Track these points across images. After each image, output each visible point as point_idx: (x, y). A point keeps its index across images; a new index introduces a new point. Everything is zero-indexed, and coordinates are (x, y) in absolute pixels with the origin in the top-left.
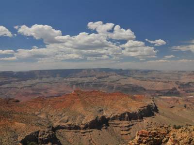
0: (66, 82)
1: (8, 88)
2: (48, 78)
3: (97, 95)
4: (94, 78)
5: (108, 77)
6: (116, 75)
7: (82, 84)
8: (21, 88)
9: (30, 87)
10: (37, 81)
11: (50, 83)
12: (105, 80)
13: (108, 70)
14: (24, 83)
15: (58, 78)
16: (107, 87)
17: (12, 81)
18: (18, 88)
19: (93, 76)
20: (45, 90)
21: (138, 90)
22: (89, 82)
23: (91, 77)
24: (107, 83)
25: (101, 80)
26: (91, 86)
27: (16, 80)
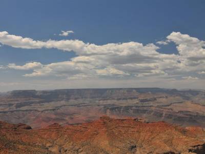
0: (99, 105)
1: (27, 111)
2: (76, 99)
3: (130, 124)
4: (136, 101)
5: (155, 99)
6: (167, 97)
7: (119, 108)
8: (42, 112)
9: (54, 110)
10: (63, 102)
11: (78, 106)
12: (151, 104)
13: (156, 91)
14: (46, 104)
15: (89, 99)
16: (152, 113)
17: (33, 103)
18: (39, 111)
19: (135, 98)
20: (71, 115)
21: (198, 121)
22: (129, 107)
23: (131, 99)
24: (153, 108)
25: (145, 104)
26: (131, 111)
27: (37, 101)
